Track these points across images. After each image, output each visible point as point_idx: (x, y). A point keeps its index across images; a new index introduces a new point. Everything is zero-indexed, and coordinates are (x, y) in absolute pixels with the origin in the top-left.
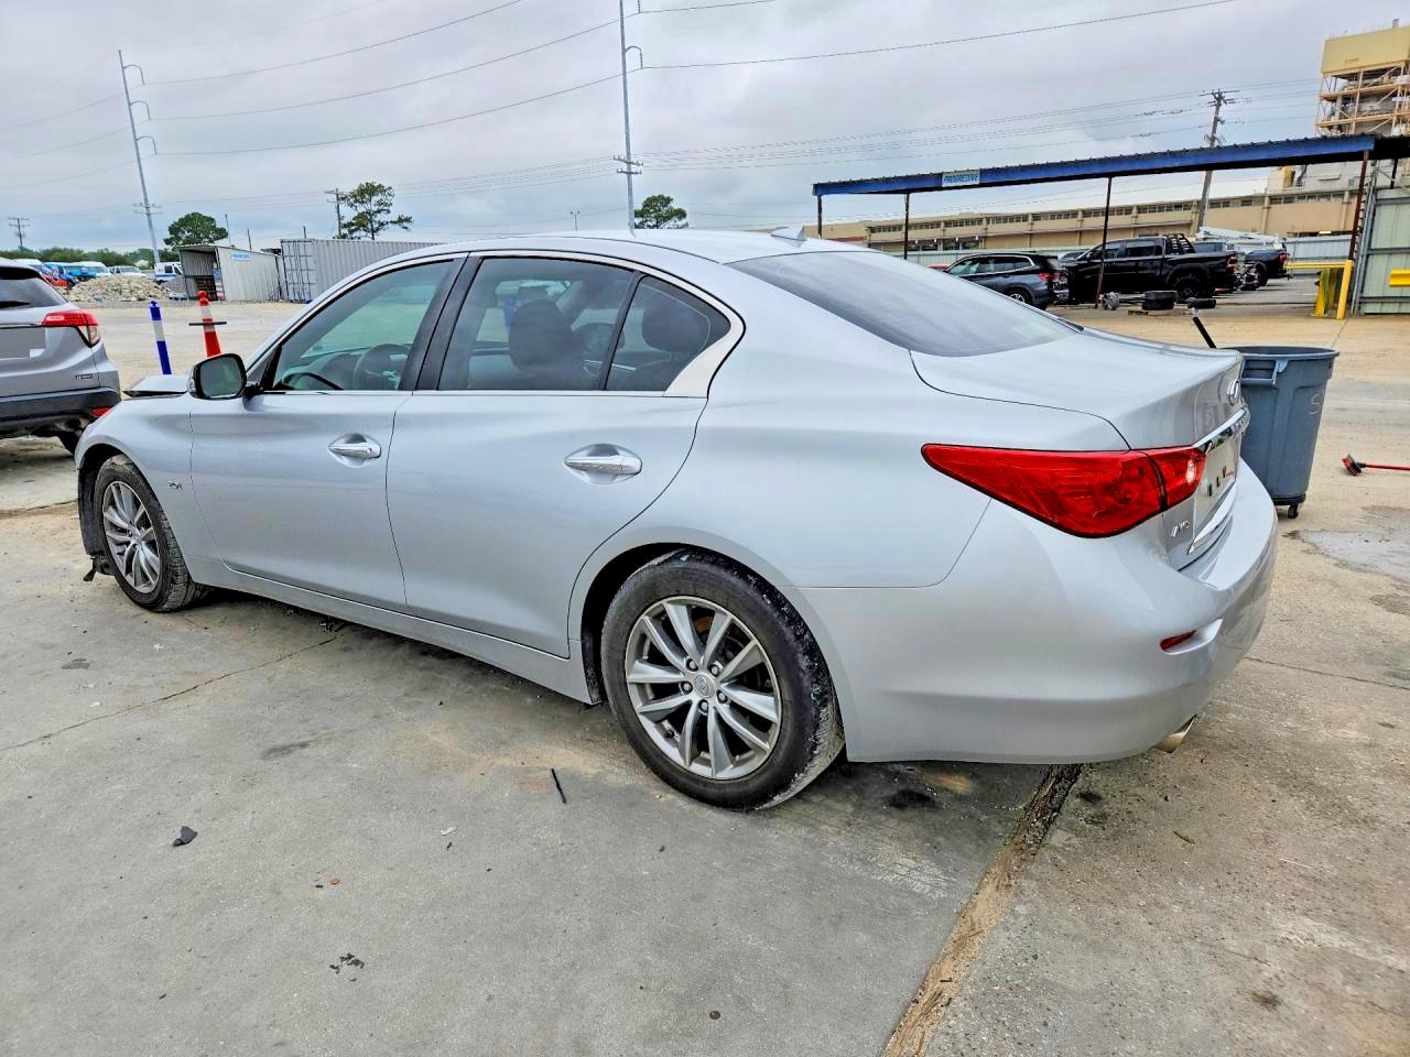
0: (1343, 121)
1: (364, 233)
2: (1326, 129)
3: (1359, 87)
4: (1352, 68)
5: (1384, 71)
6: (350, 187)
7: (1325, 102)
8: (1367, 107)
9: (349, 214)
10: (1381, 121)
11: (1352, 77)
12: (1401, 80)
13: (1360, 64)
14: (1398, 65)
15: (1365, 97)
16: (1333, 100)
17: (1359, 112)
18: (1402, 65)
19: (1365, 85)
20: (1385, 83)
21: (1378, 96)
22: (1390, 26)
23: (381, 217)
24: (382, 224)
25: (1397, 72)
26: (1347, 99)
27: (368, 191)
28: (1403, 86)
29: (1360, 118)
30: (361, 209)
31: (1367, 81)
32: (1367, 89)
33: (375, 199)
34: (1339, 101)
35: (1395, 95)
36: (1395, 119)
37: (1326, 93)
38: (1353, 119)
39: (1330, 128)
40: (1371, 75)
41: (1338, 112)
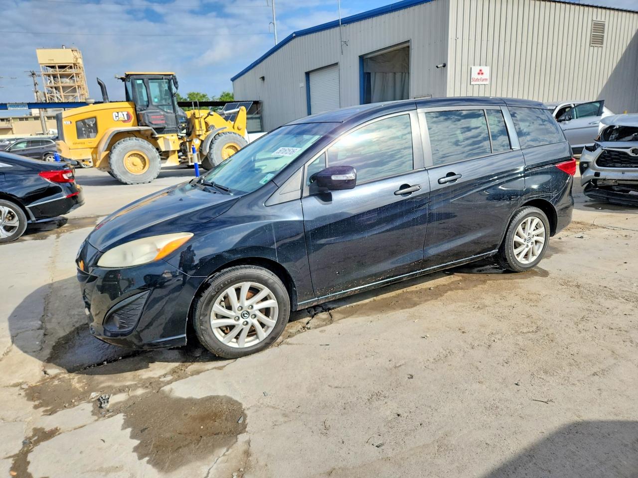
0: (56, 85)
2: (50, 88)
3: (58, 72)
4: (52, 63)
5: (66, 66)
7: (46, 77)
8: (63, 79)
10: (72, 87)
11: (53, 67)
12: (73, 71)
13: (52, 62)
14: (71, 65)
15: (62, 76)
16: (49, 76)
17: (62, 82)
18: (73, 65)
19: (60, 71)
20: (68, 71)
21: (67, 76)
25: (71, 67)
26: (54, 76)
28: (75, 74)
29: (63, 85)
31: (60, 70)
32: (61, 73)
34: (52, 77)
35: (73, 77)
36: (77, 87)
37: (45, 73)
38: (60, 85)
39: (52, 88)
40: (61, 67)
41: (53, 81)
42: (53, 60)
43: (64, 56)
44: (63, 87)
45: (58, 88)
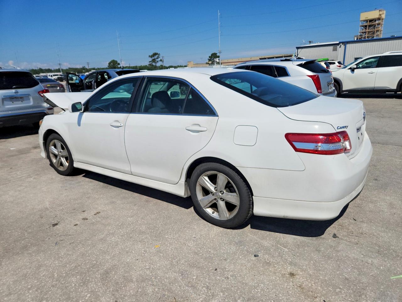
1: (154, 63)
3: (368, 24)
5: (373, 20)
6: (151, 54)
7: (361, 27)
9: (150, 59)
10: (372, 31)
11: (367, 21)
12: (377, 22)
13: (367, 19)
15: (370, 26)
17: (369, 29)
18: (377, 19)
19: (370, 23)
20: (373, 23)
21: (372, 25)
23: (157, 60)
24: (157, 61)
25: (376, 20)
26: (366, 26)
27: (155, 54)
28: (377, 24)
30: (153, 58)
33: (157, 56)
34: (364, 27)
36: (375, 31)
37: (362, 25)
38: (367, 30)
39: (362, 33)
40: (371, 21)
41: (365, 29)
43: (373, 15)
44: (369, 32)
45: (365, 32)
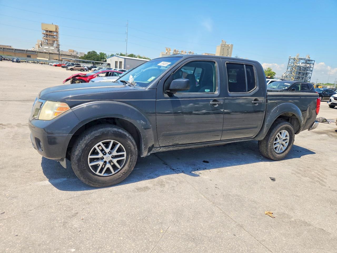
0: (47, 38)
2: (44, 39)
3: (48, 33)
8: (50, 37)
10: (53, 40)
11: (47, 31)
12: (55, 34)
13: (47, 29)
15: (50, 35)
16: (44, 34)
19: (50, 33)
21: (52, 36)
22: (52, 24)
25: (54, 32)
26: (47, 35)
35: (55, 36)
36: (55, 40)
37: (43, 32)
40: (51, 32)
41: (46, 37)
42: (47, 28)
44: (50, 40)
45: (46, 39)
